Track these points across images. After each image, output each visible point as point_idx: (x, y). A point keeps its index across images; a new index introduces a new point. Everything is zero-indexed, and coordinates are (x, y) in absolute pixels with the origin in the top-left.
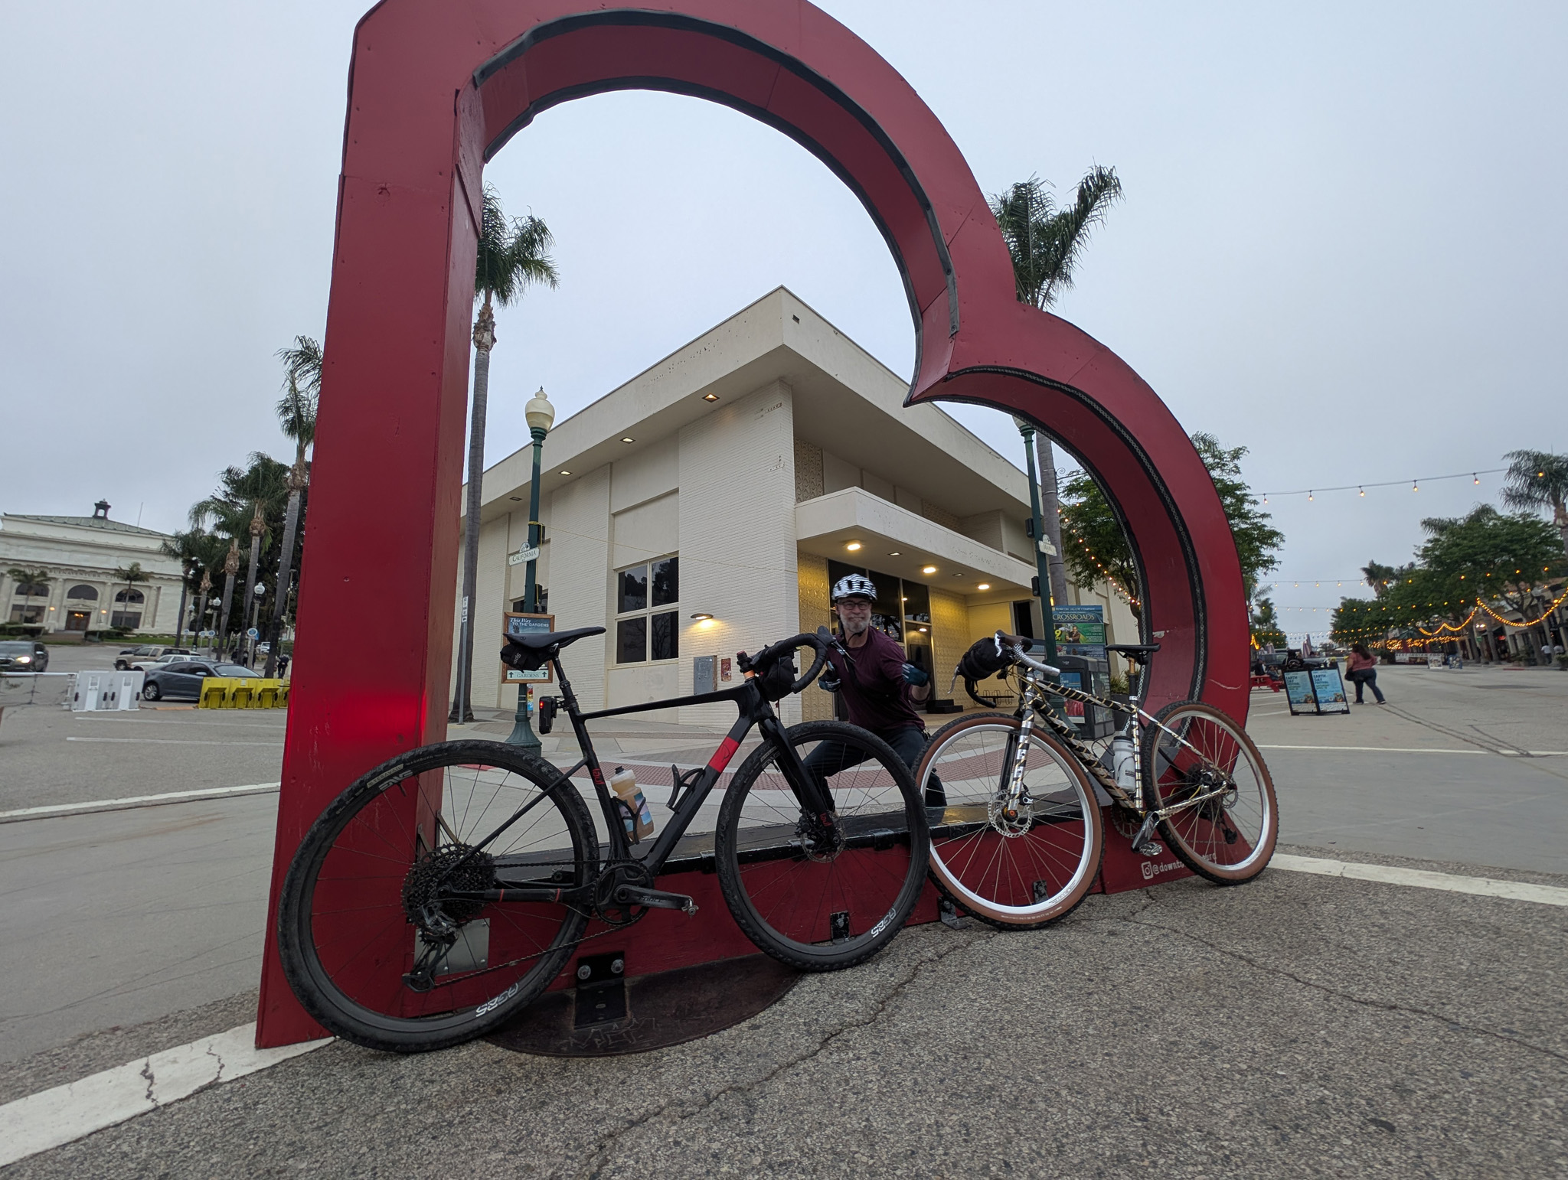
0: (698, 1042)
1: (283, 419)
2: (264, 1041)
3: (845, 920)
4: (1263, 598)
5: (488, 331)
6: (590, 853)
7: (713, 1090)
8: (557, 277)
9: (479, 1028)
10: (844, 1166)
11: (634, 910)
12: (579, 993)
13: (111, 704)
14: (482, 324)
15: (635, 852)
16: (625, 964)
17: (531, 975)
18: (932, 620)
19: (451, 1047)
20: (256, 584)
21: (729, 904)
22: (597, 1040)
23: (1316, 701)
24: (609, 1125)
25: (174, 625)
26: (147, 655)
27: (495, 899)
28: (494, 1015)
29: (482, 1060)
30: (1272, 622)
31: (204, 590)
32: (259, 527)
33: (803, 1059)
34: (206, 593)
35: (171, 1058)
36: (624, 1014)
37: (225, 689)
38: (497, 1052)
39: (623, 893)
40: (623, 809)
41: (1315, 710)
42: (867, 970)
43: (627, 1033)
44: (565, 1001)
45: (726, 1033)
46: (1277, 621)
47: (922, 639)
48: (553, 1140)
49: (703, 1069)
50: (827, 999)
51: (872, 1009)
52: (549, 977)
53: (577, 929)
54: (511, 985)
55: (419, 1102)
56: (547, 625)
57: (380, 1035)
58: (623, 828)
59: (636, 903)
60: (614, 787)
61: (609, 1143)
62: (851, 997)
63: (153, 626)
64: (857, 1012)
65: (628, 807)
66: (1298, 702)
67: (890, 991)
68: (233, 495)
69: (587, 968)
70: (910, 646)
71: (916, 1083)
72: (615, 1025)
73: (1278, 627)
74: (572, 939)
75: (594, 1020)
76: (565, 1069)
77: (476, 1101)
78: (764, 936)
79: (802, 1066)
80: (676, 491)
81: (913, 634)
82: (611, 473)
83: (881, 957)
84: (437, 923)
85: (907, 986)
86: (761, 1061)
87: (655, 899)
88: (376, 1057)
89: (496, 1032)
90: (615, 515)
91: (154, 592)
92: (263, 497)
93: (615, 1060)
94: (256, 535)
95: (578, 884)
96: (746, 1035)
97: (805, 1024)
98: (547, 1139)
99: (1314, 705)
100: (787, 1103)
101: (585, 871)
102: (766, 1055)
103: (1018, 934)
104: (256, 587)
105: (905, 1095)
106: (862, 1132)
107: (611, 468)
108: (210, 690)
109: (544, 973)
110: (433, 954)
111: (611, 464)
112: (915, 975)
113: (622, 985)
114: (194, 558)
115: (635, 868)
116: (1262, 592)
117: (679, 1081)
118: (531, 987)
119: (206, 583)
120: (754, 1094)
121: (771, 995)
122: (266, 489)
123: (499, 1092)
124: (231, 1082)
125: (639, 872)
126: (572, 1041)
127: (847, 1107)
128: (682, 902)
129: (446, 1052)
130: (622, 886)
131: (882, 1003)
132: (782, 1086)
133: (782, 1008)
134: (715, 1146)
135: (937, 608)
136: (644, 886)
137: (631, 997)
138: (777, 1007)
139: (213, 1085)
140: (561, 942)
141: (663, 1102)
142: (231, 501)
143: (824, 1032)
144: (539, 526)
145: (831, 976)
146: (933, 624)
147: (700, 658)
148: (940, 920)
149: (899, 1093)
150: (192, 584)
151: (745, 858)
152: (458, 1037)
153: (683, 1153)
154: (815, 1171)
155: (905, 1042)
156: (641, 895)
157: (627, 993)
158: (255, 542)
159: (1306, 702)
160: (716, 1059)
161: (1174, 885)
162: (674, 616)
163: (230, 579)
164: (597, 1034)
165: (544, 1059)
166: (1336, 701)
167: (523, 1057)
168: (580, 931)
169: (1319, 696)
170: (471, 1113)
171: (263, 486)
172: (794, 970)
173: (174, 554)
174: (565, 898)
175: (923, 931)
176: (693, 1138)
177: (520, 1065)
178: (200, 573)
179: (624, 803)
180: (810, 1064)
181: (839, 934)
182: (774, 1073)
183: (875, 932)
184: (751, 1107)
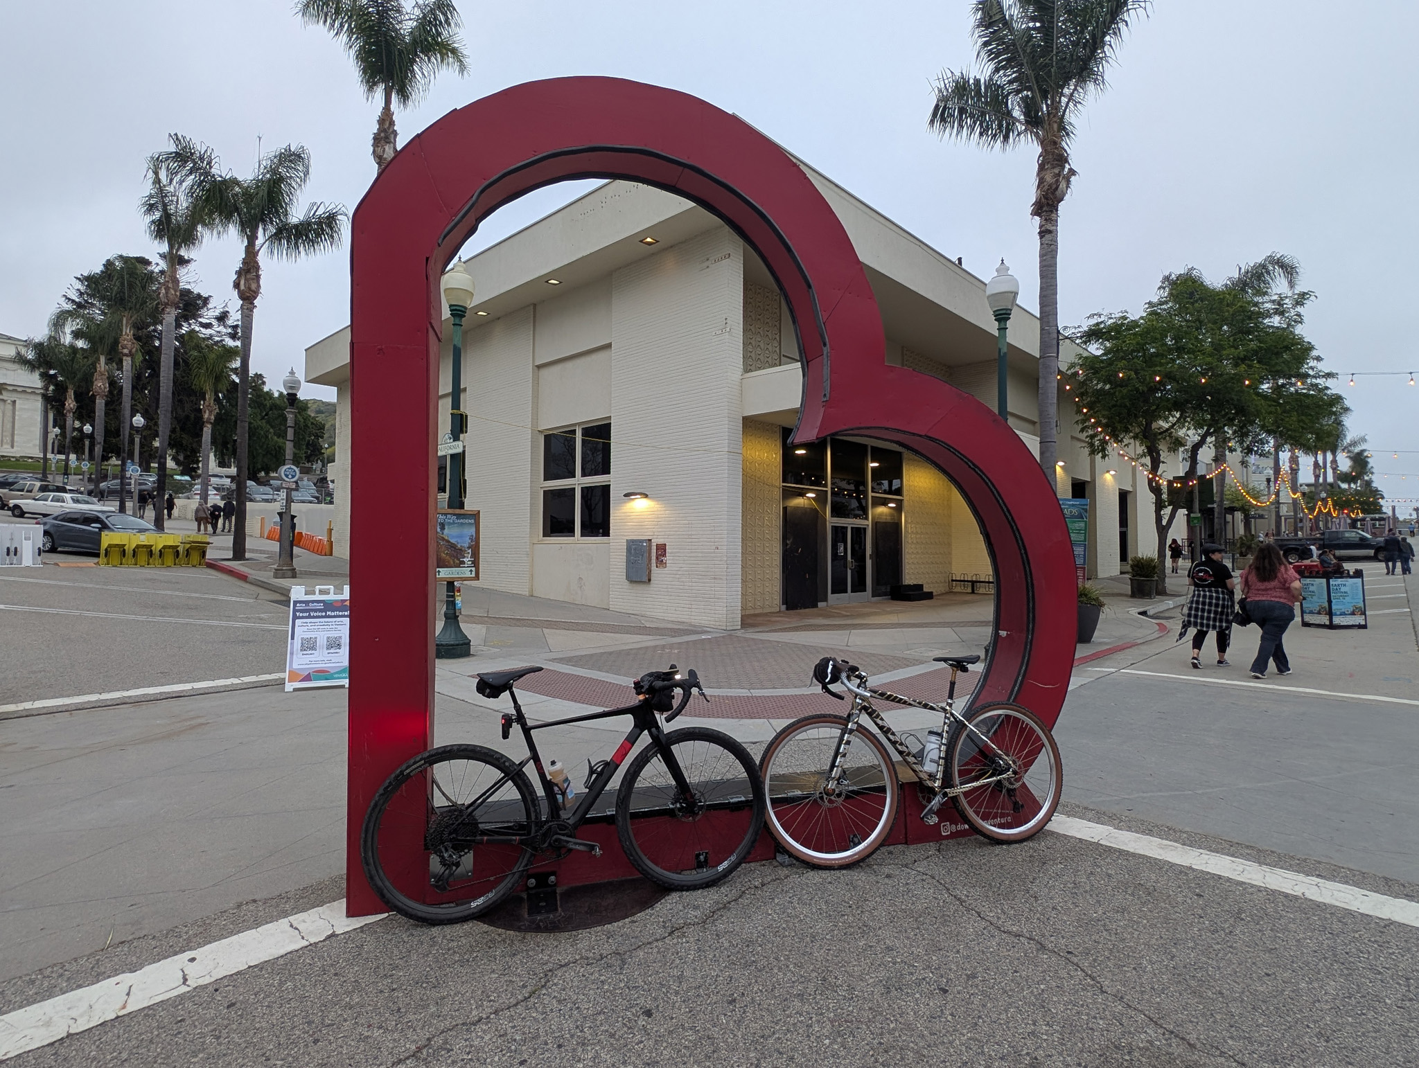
0: (599, 928)
1: (148, 219)
2: (351, 913)
3: (706, 857)
4: (1357, 450)
5: (390, 143)
6: (536, 816)
7: (605, 953)
8: (466, 61)
9: (473, 914)
10: (664, 990)
11: (563, 851)
12: (529, 895)
13: (15, 560)
14: (382, 135)
15: (564, 815)
16: (556, 879)
17: (503, 885)
18: (905, 492)
19: (457, 923)
20: (133, 415)
21: (623, 847)
22: (541, 924)
23: (1330, 614)
24: (550, 966)
25: (35, 445)
26: (22, 490)
27: (481, 842)
28: (481, 907)
29: (477, 931)
30: (1366, 478)
31: (69, 411)
32: (129, 346)
33: (657, 940)
34: (71, 414)
35: (301, 919)
36: (556, 910)
37: (125, 545)
38: (485, 927)
39: (557, 840)
40: (556, 789)
41: (1328, 623)
42: (713, 890)
43: (559, 921)
44: (521, 899)
45: (616, 924)
46: (1374, 478)
47: (892, 515)
48: (522, 971)
49: (601, 942)
50: (681, 908)
51: (706, 915)
52: (512, 888)
53: (529, 861)
54: (490, 890)
55: (449, 950)
56: (473, 521)
57: (420, 914)
58: (556, 800)
59: (564, 847)
60: (550, 774)
61: (550, 974)
62: (696, 908)
63: (12, 447)
64: (696, 917)
65: (559, 787)
66: (1311, 612)
67: (721, 906)
68: (88, 295)
69: (533, 881)
70: (876, 524)
71: (715, 956)
72: (551, 916)
73: (1374, 485)
74: (526, 865)
75: (539, 913)
76: (524, 938)
77: (478, 951)
78: (645, 867)
79: (656, 944)
80: (609, 346)
81: (881, 510)
82: (534, 317)
83: (724, 883)
84: (451, 856)
85: (733, 903)
86: (633, 940)
87: (577, 845)
88: (417, 926)
89: (483, 915)
90: (539, 367)
91: (9, 407)
92: (130, 309)
93: (552, 935)
94: (126, 355)
95: (529, 833)
96: (627, 926)
97: (663, 922)
98: (519, 971)
99: (1328, 617)
100: (643, 961)
101: (533, 827)
102: (636, 937)
103: (824, 872)
104: (134, 419)
105: (706, 962)
106: (678, 977)
107: (535, 311)
108: (110, 546)
109: (510, 885)
110: (447, 871)
111: (535, 305)
112: (740, 897)
113: (555, 893)
114: (52, 372)
115: (563, 827)
116: (1354, 444)
117: (587, 948)
118: (502, 892)
119: (70, 403)
120: (626, 957)
121: (646, 903)
122: (133, 299)
123: (490, 948)
124: (342, 934)
125: (566, 828)
126: (527, 923)
127: (673, 965)
128: (593, 848)
129: (456, 926)
130: (555, 837)
131: (713, 912)
132: (642, 954)
133: (652, 912)
134: (603, 978)
135: (912, 478)
136: (570, 836)
137: (561, 899)
138: (649, 911)
139: (333, 935)
140: (519, 867)
141: (577, 957)
142: (86, 302)
143: (673, 927)
144: (462, 415)
145: (688, 893)
146: (906, 497)
147: (633, 541)
148: (775, 858)
149: (704, 960)
150: (54, 402)
151: (635, 816)
152: (461, 917)
153: (586, 980)
154: (649, 990)
155: (717, 935)
156: (568, 842)
157: (558, 898)
158: (127, 362)
159: (1319, 613)
160: (609, 938)
161: (963, 840)
162: (606, 489)
163: (100, 403)
164: (541, 920)
165: (512, 932)
166: (1353, 614)
167: (500, 930)
168: (529, 862)
169: (1334, 607)
170: (477, 956)
171: (130, 297)
172: (664, 889)
173: (30, 365)
174: (522, 842)
175: (761, 866)
176: (592, 974)
177: (499, 935)
178: (61, 389)
179: (557, 785)
180: (660, 943)
181: (700, 865)
182: (639, 947)
183: (720, 868)
184: (624, 962)
